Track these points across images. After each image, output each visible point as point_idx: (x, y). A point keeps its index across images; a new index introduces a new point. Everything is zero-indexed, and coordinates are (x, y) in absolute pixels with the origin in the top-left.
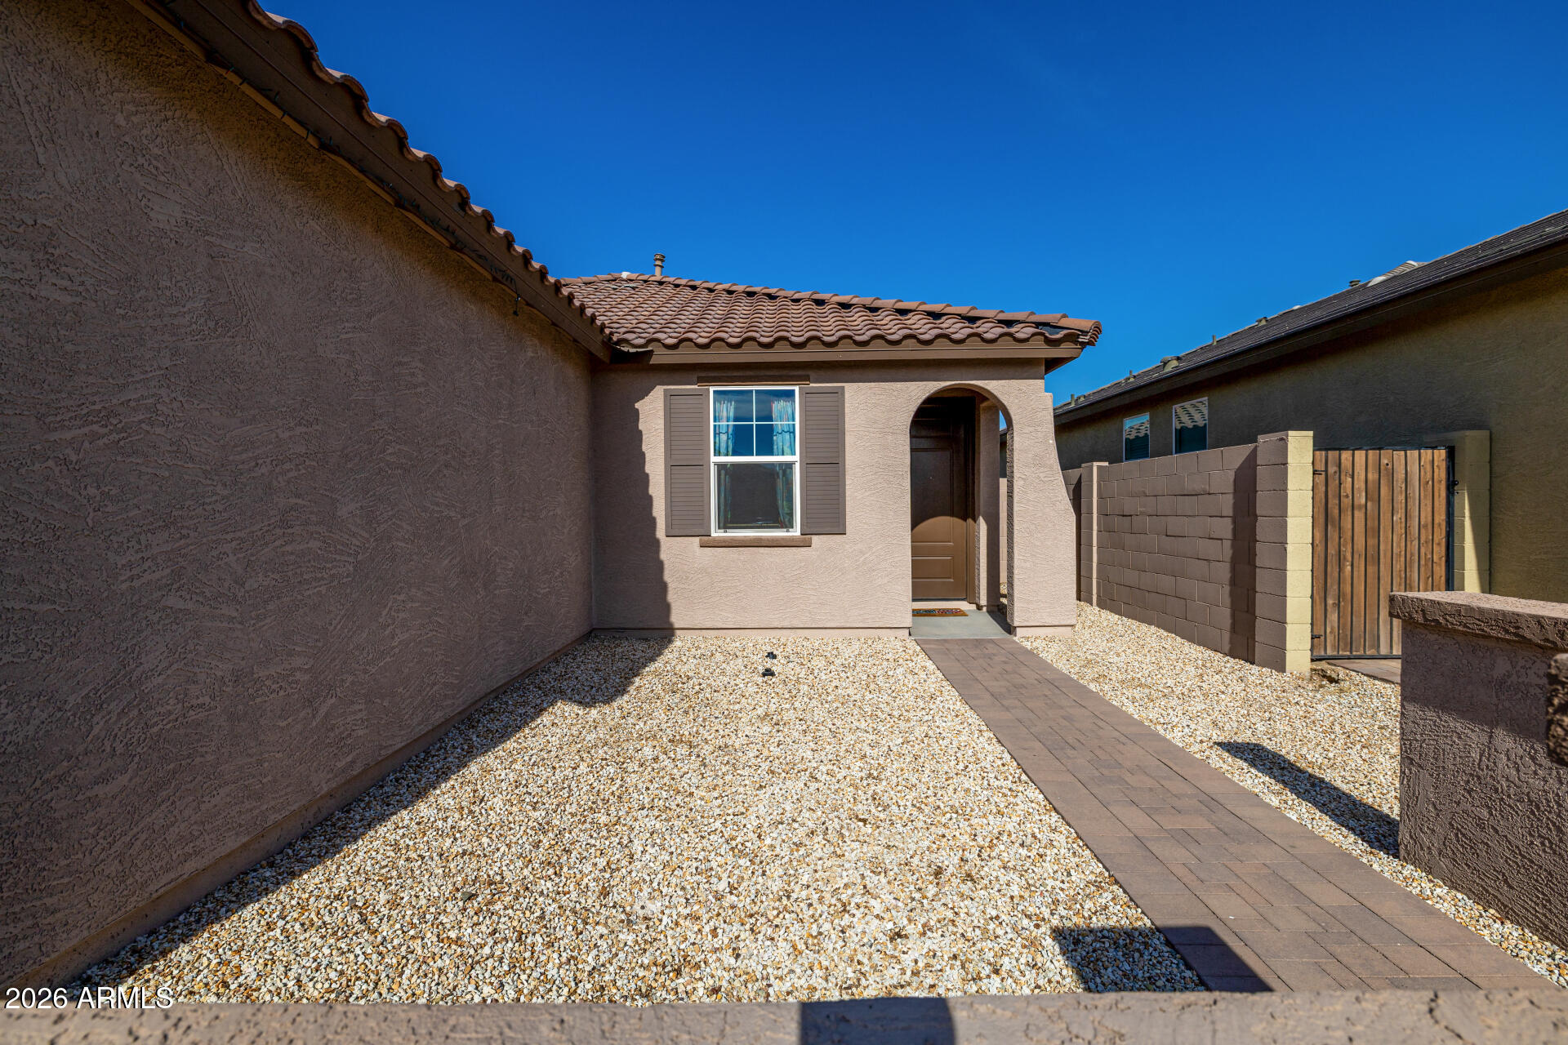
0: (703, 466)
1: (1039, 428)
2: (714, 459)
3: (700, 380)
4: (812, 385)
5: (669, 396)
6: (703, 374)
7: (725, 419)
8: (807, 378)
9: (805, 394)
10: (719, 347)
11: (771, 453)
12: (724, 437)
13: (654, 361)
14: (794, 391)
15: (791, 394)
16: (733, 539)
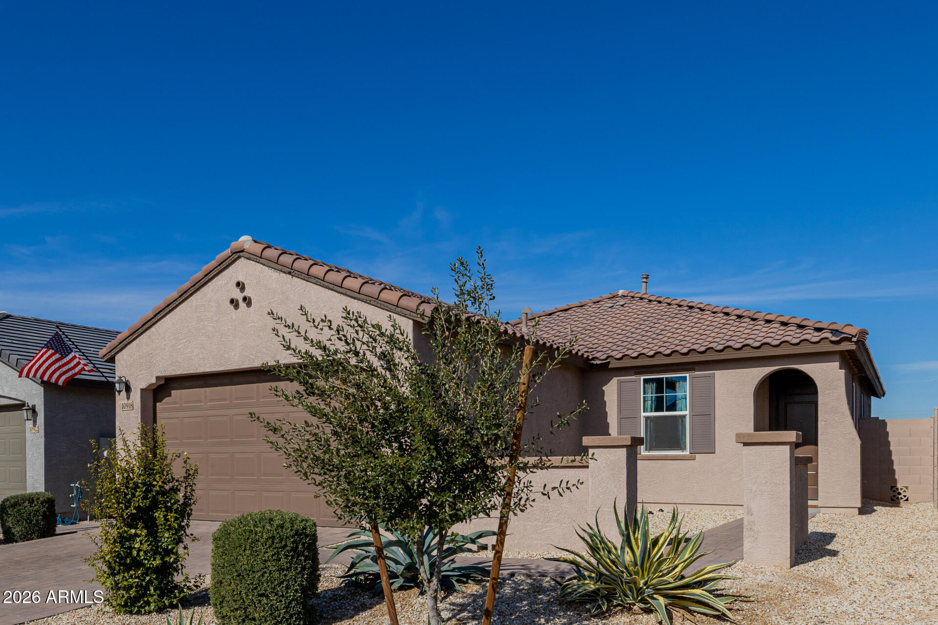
0: (636, 418)
1: (835, 391)
2: (643, 414)
3: (636, 374)
4: (696, 373)
5: (620, 383)
6: (638, 371)
7: (650, 393)
8: (693, 370)
9: (692, 378)
10: (643, 358)
11: (675, 410)
12: (650, 402)
13: (610, 366)
14: (686, 377)
15: (685, 379)
16: (652, 456)
